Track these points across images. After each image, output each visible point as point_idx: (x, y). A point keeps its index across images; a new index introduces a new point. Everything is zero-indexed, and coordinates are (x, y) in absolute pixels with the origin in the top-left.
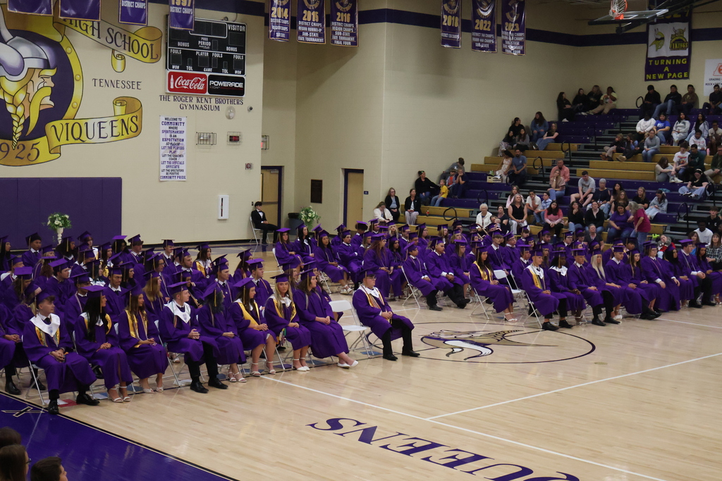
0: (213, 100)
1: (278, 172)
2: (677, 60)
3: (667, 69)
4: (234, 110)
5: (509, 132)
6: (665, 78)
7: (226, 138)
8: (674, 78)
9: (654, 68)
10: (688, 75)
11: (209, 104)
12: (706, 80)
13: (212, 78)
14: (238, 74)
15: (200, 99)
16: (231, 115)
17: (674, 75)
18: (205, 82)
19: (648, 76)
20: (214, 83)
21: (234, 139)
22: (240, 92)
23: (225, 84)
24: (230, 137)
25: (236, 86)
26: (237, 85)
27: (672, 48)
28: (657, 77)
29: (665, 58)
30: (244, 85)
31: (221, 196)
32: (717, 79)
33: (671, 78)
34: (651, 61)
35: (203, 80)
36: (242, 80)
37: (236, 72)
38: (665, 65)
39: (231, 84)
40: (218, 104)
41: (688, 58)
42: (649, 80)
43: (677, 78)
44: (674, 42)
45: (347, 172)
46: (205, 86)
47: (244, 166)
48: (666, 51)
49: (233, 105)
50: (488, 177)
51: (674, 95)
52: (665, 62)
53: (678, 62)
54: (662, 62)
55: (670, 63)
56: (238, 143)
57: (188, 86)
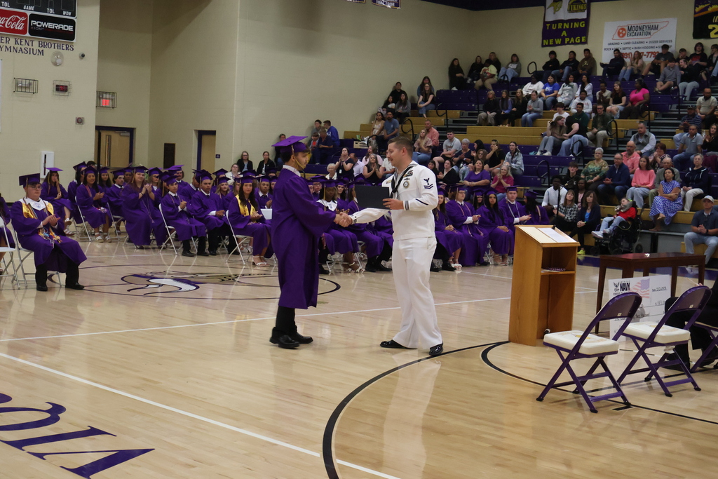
0: (36, 43)
1: (128, 134)
2: (575, 23)
3: (564, 33)
4: (62, 56)
5: (389, 98)
6: (563, 43)
7: (52, 88)
8: (572, 44)
9: (551, 33)
10: (586, 39)
11: (30, 46)
12: (605, 45)
13: (33, 17)
14: (66, 15)
15: (19, 41)
16: (59, 61)
17: (572, 40)
18: (25, 22)
19: (545, 41)
20: (36, 23)
21: (62, 89)
22: (70, 36)
23: (50, 25)
24: (57, 86)
25: (64, 29)
26: (66, 28)
27: (570, 11)
28: (554, 42)
29: (562, 21)
30: (74, 28)
31: (44, 152)
32: (616, 44)
33: (568, 43)
34: (548, 25)
35: (23, 19)
36: (72, 23)
37: (64, 13)
38: (562, 30)
39: (58, 26)
40: (43, 48)
41: (587, 21)
42: (546, 46)
43: (575, 43)
44: (572, 4)
45: (201, 134)
46: (25, 26)
47: (75, 120)
48: (563, 14)
49: (61, 51)
50: (355, 142)
51: (572, 61)
52: (563, 26)
53: (576, 25)
54: (560, 25)
55: (568, 27)
56: (66, 94)
57: (4, 25)
